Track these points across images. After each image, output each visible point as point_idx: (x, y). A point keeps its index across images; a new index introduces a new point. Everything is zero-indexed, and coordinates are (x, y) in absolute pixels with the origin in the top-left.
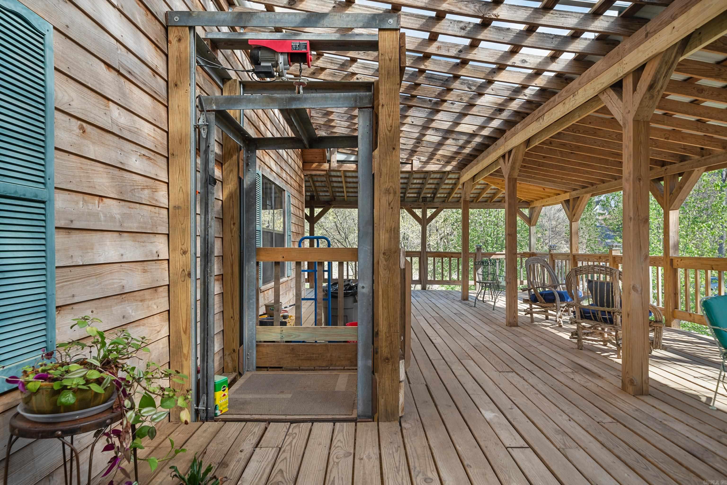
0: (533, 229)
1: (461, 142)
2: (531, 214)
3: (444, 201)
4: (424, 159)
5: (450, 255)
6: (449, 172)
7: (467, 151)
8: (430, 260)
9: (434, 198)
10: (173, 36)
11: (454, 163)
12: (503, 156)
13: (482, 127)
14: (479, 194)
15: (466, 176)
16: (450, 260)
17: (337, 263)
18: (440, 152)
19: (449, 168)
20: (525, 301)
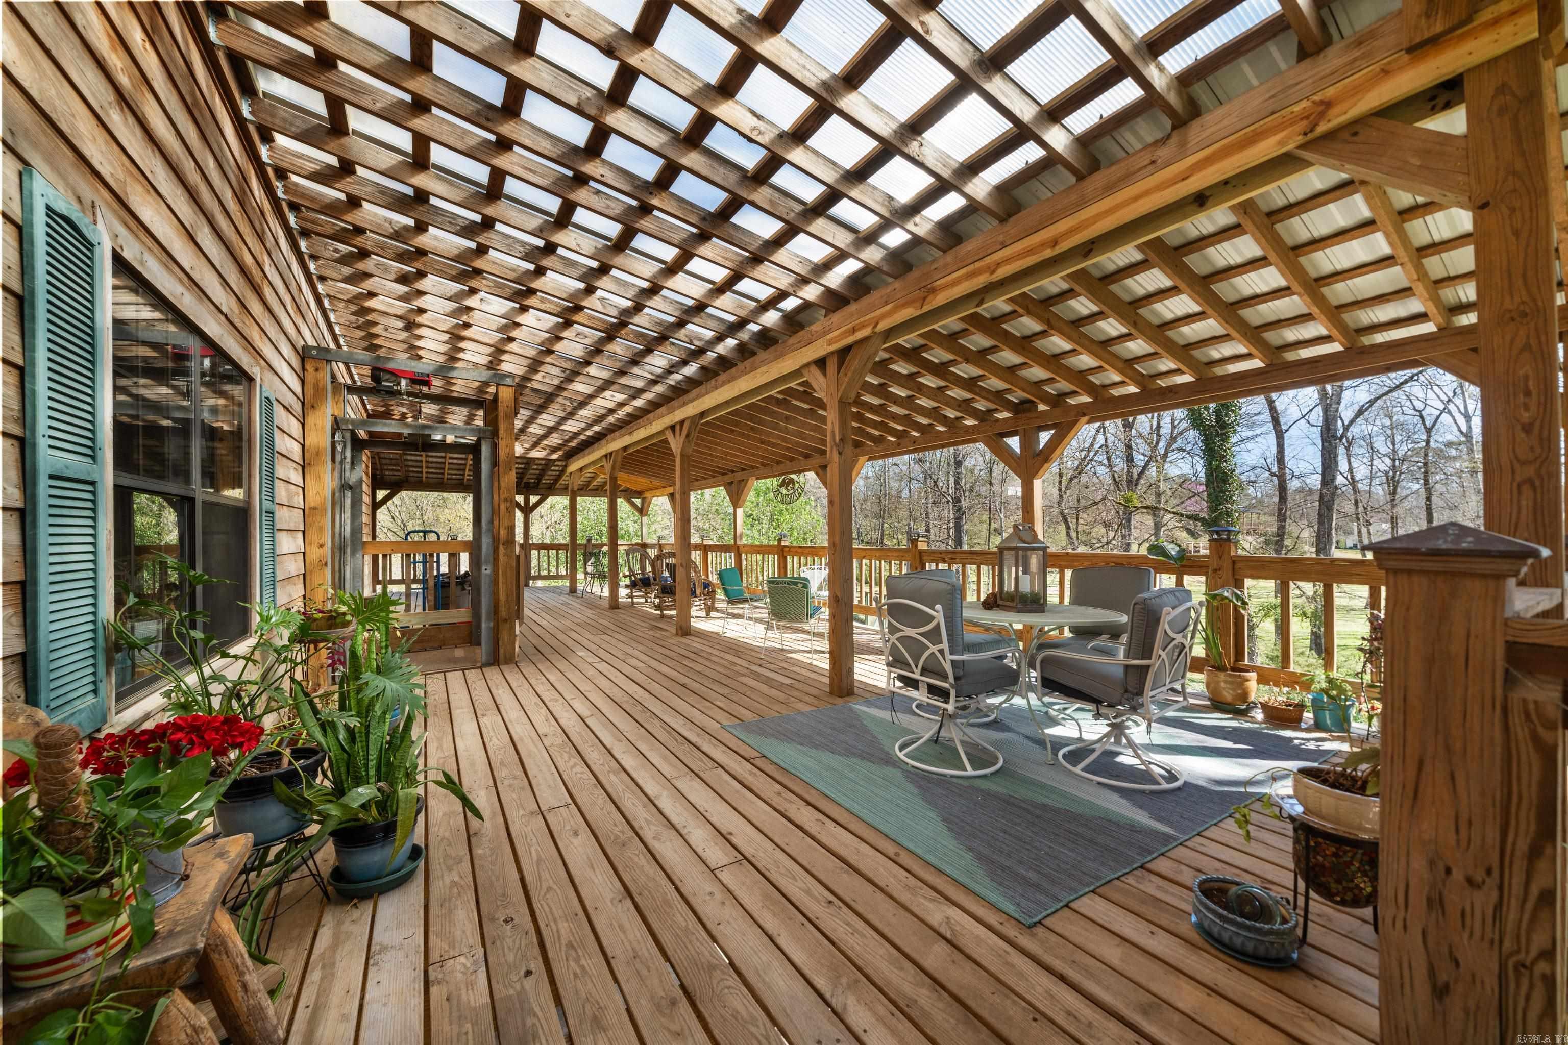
0: (645, 519)
1: (566, 438)
2: (643, 503)
3: (550, 488)
4: (527, 446)
5: (558, 547)
6: (555, 460)
7: (573, 444)
8: (534, 553)
9: (538, 484)
10: (309, 367)
11: (560, 453)
12: (606, 456)
13: (585, 430)
14: (589, 482)
15: (574, 467)
16: (557, 554)
17: (446, 554)
18: (545, 442)
19: (555, 456)
20: (627, 586)
